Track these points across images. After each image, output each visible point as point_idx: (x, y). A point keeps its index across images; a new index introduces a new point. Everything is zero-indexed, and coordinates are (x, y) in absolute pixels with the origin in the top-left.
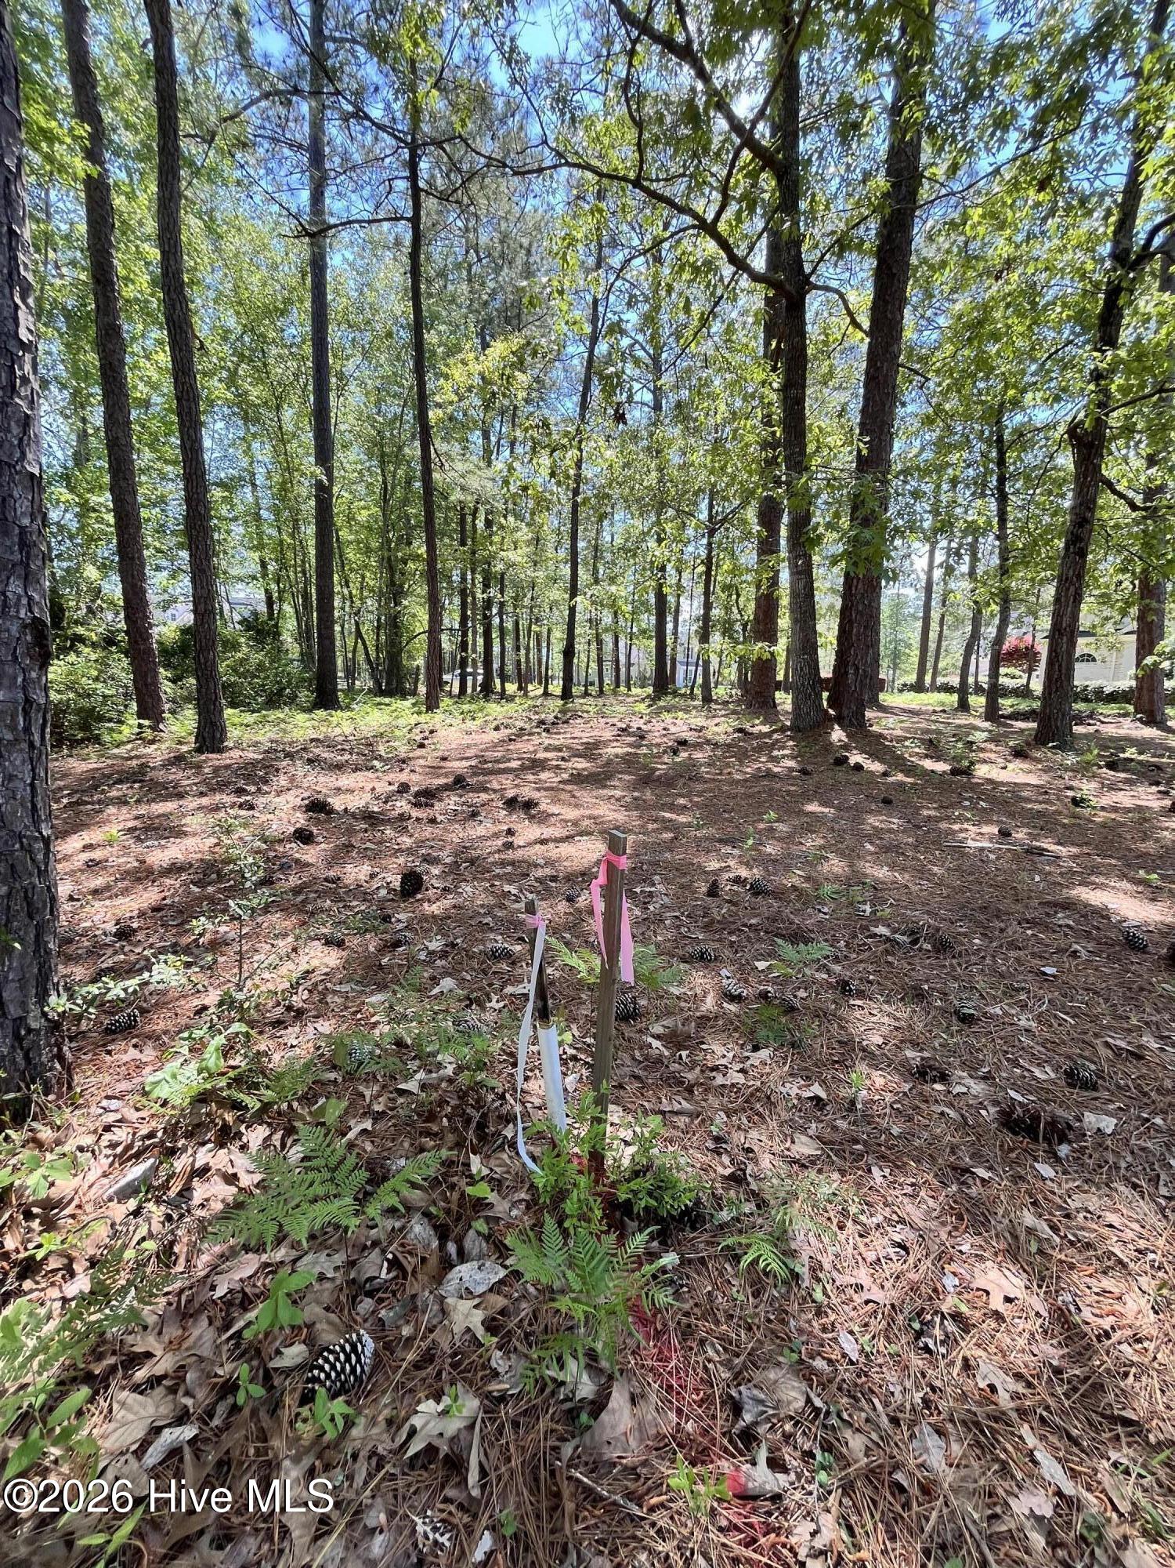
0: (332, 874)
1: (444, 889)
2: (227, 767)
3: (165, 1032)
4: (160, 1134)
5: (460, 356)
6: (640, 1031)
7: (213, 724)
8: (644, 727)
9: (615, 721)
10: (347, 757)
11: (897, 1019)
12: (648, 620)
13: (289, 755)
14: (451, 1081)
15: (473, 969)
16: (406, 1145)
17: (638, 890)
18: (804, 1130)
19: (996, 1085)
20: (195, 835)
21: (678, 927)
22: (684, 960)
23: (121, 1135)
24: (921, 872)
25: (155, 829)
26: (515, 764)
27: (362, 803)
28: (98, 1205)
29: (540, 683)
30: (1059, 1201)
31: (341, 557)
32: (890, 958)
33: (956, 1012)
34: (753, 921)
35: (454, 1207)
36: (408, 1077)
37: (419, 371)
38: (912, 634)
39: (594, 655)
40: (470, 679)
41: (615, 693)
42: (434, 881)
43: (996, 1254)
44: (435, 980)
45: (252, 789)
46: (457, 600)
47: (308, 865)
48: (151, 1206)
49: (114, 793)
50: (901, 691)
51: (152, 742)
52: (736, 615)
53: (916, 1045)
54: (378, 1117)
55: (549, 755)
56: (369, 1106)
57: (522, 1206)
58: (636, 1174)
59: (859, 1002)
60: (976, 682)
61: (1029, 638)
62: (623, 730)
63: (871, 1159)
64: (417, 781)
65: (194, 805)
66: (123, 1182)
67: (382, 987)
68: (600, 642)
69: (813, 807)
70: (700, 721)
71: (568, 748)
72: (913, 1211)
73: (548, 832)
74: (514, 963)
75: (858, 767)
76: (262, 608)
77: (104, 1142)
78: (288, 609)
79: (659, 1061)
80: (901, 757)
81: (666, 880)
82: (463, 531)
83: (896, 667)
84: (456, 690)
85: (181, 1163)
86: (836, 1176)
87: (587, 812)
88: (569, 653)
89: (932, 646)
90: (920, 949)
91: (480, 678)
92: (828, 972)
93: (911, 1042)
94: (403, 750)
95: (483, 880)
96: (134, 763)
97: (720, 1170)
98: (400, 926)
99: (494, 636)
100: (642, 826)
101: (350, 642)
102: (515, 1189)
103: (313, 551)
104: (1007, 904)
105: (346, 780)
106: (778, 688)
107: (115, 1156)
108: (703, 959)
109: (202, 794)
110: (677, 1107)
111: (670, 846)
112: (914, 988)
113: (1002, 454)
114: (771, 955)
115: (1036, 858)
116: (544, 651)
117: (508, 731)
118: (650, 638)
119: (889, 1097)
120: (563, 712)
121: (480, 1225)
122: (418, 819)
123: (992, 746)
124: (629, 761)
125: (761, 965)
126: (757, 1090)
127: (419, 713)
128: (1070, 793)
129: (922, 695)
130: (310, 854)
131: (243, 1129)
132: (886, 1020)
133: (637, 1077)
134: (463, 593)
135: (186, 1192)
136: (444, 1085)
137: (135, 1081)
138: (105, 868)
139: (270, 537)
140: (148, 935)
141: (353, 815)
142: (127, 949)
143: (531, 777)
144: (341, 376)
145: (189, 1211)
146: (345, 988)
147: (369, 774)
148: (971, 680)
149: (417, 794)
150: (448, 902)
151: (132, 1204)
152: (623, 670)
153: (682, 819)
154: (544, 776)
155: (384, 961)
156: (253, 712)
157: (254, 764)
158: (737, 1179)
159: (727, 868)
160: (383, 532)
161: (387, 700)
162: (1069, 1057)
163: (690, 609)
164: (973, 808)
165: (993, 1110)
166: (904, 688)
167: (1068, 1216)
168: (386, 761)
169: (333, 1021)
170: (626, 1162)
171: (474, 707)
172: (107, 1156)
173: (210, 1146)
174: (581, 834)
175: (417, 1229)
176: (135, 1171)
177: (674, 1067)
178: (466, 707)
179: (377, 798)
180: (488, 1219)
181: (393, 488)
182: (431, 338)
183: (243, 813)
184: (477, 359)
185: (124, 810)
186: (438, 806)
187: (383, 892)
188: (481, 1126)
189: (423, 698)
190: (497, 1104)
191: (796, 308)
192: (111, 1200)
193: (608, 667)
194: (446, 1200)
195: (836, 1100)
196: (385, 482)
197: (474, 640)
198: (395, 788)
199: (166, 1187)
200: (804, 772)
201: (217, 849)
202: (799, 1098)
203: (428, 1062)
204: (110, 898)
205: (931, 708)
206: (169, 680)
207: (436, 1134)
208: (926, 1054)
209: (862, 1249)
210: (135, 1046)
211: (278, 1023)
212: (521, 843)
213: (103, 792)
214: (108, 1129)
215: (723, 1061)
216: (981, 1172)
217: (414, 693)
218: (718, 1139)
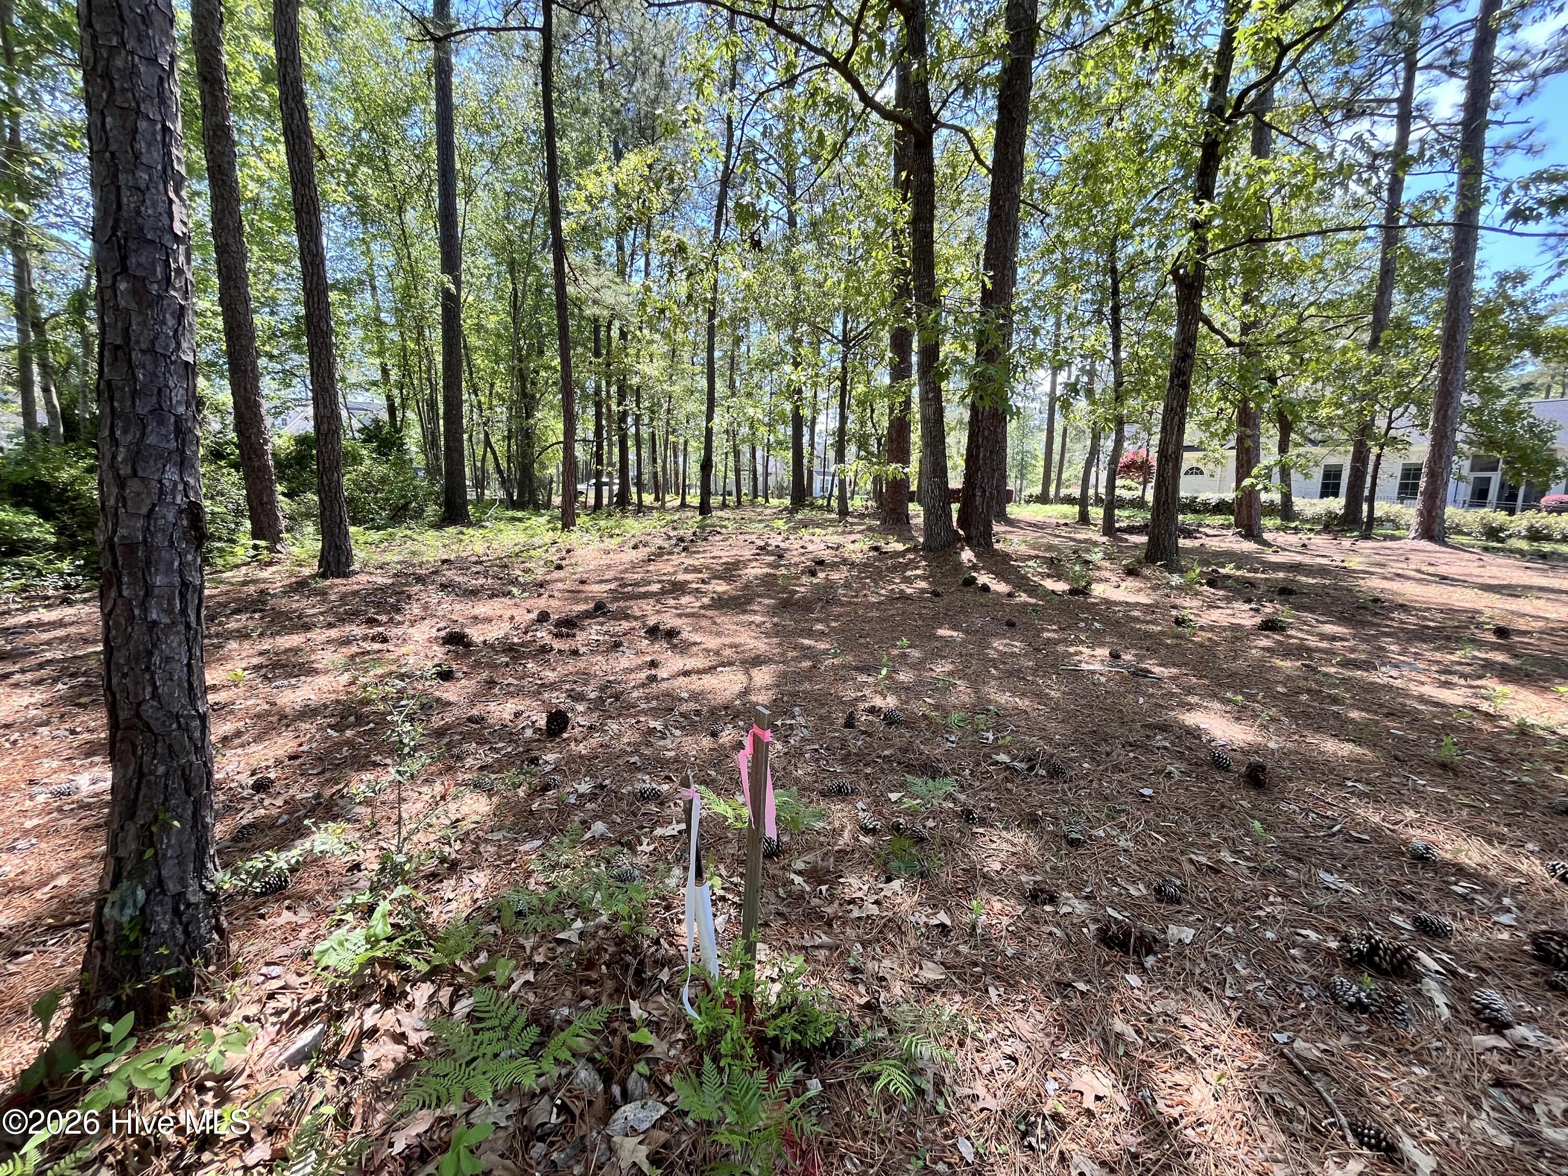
0: (475, 712)
1: (590, 728)
2: (355, 593)
3: (319, 892)
4: (324, 998)
5: (593, 168)
6: (783, 868)
7: (338, 547)
8: (782, 545)
9: (753, 538)
10: (481, 581)
11: (1014, 845)
12: (785, 431)
13: (420, 579)
14: (607, 928)
15: (623, 811)
16: (568, 994)
17: (779, 723)
18: (930, 957)
19: (1096, 904)
20: (327, 672)
21: (817, 760)
22: (824, 794)
23: (285, 1001)
24: (1040, 697)
25: (283, 666)
26: (655, 588)
27: (501, 634)
28: (270, 1072)
29: (677, 494)
30: (1144, 1007)
31: (469, 364)
32: (1009, 785)
33: (1066, 837)
34: (886, 753)
35: (617, 1052)
36: (565, 927)
37: (552, 177)
38: (1037, 444)
39: (731, 464)
40: (605, 489)
41: (753, 503)
42: (579, 719)
43: (1090, 1059)
44: (586, 825)
45: (384, 618)
46: (591, 411)
47: (449, 704)
48: (323, 1071)
49: (232, 625)
50: (1028, 502)
51: (270, 564)
52: (869, 429)
53: (1029, 869)
54: (539, 968)
55: (689, 577)
56: (530, 957)
57: (679, 1046)
58: (782, 1010)
59: (981, 830)
60: (1097, 494)
61: (1143, 452)
62: (761, 548)
63: (988, 979)
64: (558, 607)
65: (323, 638)
66: (293, 1049)
67: (534, 834)
68: (737, 454)
69: (943, 632)
70: (835, 539)
71: (707, 568)
72: (1024, 1026)
73: (691, 663)
74: (662, 804)
75: (985, 588)
76: (385, 416)
77: (269, 1010)
78: (411, 415)
79: (801, 896)
80: (1025, 577)
81: (806, 712)
82: (597, 340)
83: (1022, 476)
84: (591, 501)
85: (349, 1026)
86: (957, 998)
87: (728, 641)
88: (706, 466)
89: (1056, 457)
90: (1036, 775)
91: (616, 488)
92: (955, 800)
93: (1026, 866)
94: (540, 573)
95: (628, 716)
96: (252, 589)
97: (857, 999)
98: (548, 768)
99: (629, 443)
100: (783, 655)
101: (480, 451)
102: (673, 1030)
103: (439, 359)
104: (1114, 728)
105: (482, 608)
106: (912, 500)
107: (282, 1023)
108: (840, 793)
109: (330, 626)
110: (818, 941)
111: (809, 675)
112: (1030, 814)
113: (1115, 284)
114: (902, 786)
115: (1141, 680)
116: (681, 459)
117: (647, 550)
118: (787, 448)
119: (1005, 921)
120: (702, 527)
121: (642, 1067)
122: (560, 651)
123: (1107, 564)
124: (768, 582)
125: (894, 796)
126: (890, 920)
127: (554, 529)
128: (1174, 612)
129: (1047, 507)
130: (450, 692)
131: (408, 989)
132: (1005, 846)
133: (780, 914)
134: (598, 405)
135: (356, 1055)
136: (601, 933)
137: (292, 945)
138: (232, 712)
139: (393, 342)
140: (287, 786)
141: (492, 646)
142: (266, 803)
143: (672, 602)
144: (468, 180)
145: (361, 1073)
146: (496, 836)
147: (506, 600)
148: (1091, 492)
149: (559, 624)
150: (596, 740)
151: (304, 1070)
152: (760, 480)
153: (822, 646)
154: (684, 600)
155: (535, 807)
156: (378, 529)
157: (383, 589)
158: (871, 1007)
159: (863, 698)
160: (514, 341)
161: (520, 514)
162: (1159, 874)
163: (827, 422)
164: (1088, 628)
165: (1093, 927)
166: (1031, 499)
167: (1150, 1021)
168: (524, 587)
169: (488, 872)
170: (773, 1000)
171: (611, 523)
172: (274, 1024)
173: (376, 1007)
174: (723, 665)
175: (583, 1074)
176: (306, 1037)
177: (815, 902)
178: (602, 523)
179: (517, 629)
180: (648, 1061)
181: (524, 295)
182: (563, 146)
183: (377, 646)
184: (610, 168)
185: (246, 644)
186: (581, 636)
187: (529, 733)
188: (639, 972)
189: (557, 512)
190: (653, 949)
191: (924, 145)
192: (282, 1067)
193: (745, 475)
194: (609, 1045)
195: (959, 925)
196: (515, 289)
197: (610, 453)
198: (534, 616)
199: (335, 1049)
200: (936, 594)
201: (353, 688)
202: (926, 925)
203: (584, 911)
204: (242, 746)
205: (1054, 521)
206: (284, 494)
207: (595, 982)
208: (1039, 878)
209: (979, 1063)
210: (288, 908)
211: (433, 876)
212: (665, 676)
213: (219, 625)
214: (271, 996)
215: (859, 894)
216: (1081, 986)
217: (548, 505)
218: (855, 970)
